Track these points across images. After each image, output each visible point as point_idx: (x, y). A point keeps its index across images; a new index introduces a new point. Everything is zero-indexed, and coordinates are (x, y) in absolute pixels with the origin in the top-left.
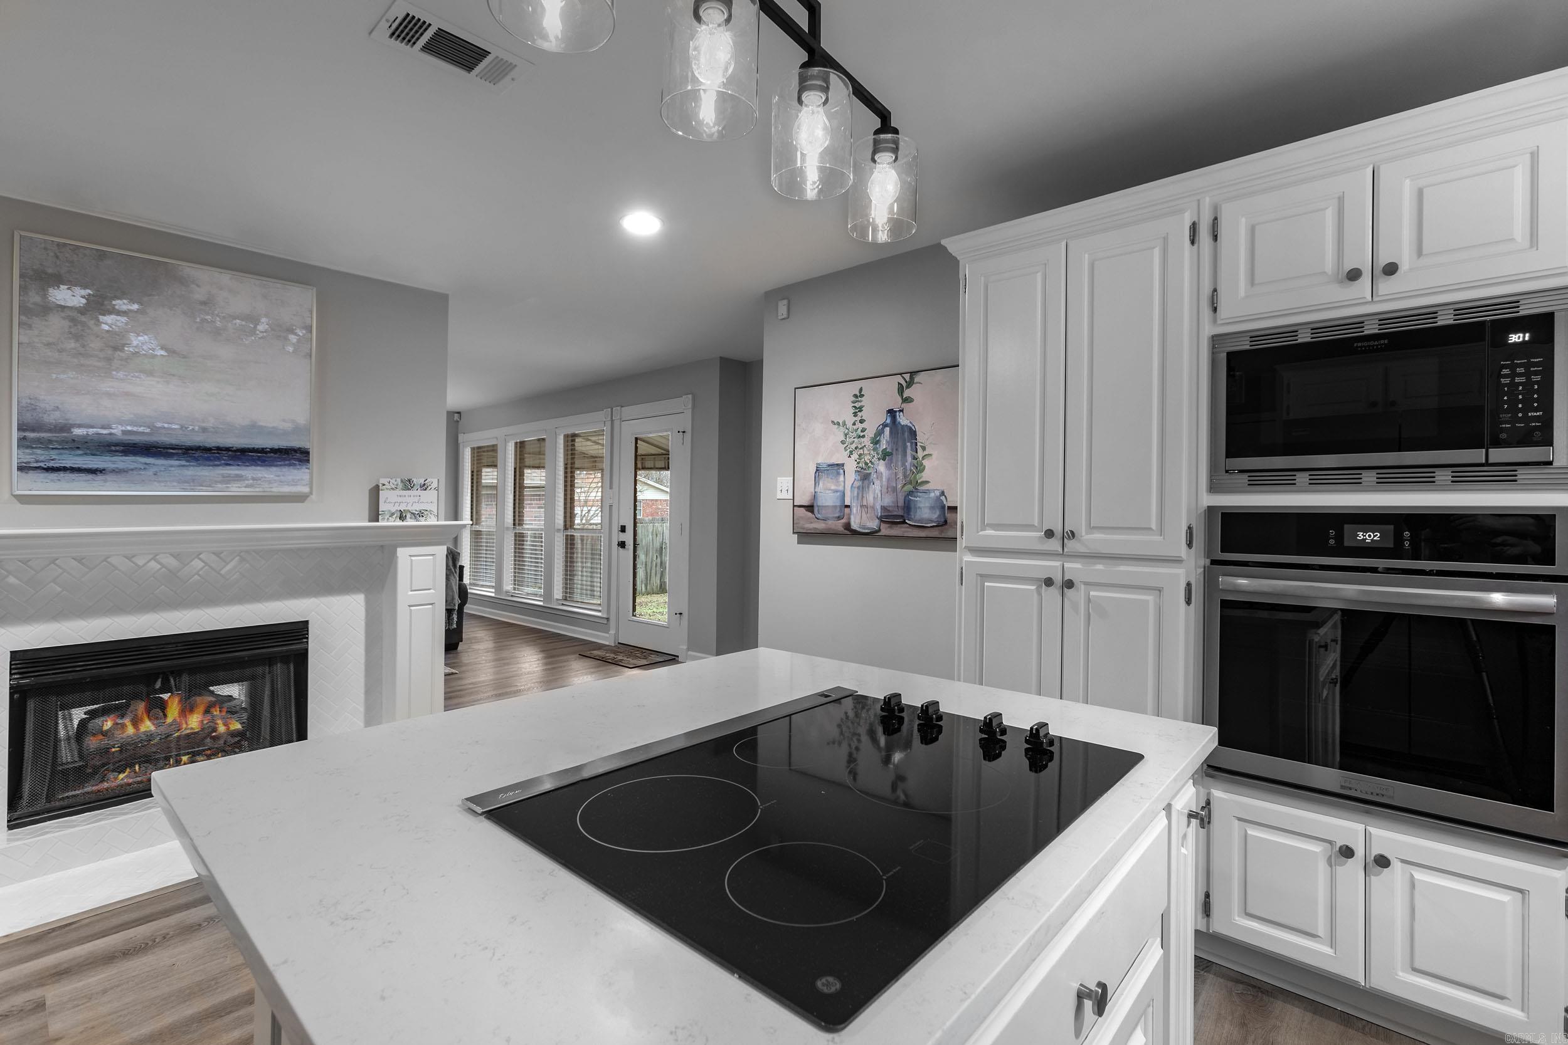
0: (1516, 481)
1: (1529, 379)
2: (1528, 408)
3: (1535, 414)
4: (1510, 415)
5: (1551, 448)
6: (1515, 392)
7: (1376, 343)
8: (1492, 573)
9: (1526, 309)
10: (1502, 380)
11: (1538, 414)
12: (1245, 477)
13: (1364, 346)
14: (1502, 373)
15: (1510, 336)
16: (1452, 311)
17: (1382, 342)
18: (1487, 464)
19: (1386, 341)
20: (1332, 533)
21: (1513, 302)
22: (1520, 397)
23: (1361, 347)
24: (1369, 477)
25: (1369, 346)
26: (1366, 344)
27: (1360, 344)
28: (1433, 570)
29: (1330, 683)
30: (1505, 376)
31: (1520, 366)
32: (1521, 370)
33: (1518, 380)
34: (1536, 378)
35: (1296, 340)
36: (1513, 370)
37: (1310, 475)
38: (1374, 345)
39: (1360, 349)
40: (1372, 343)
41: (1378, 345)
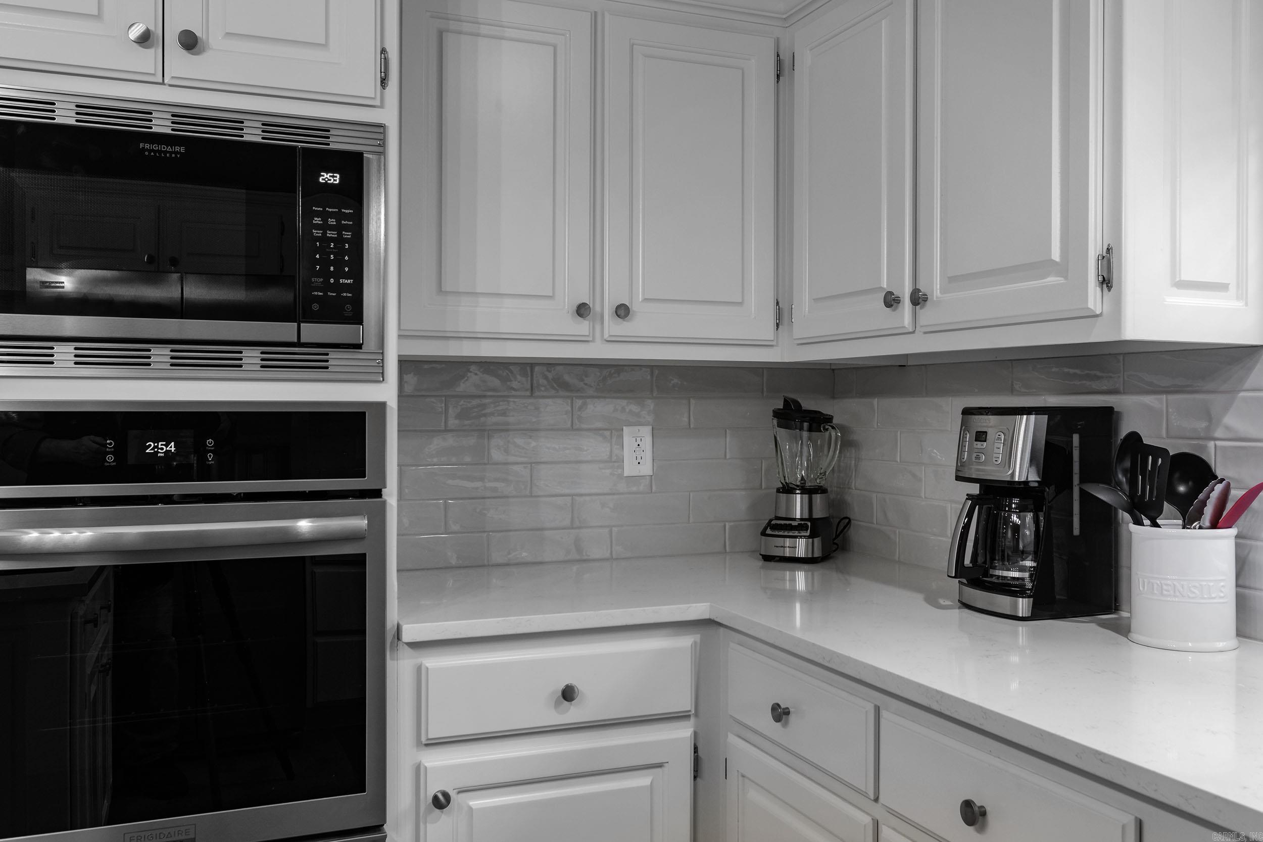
0: (327, 368)
1: (340, 234)
2: (339, 274)
3: (346, 281)
4: (322, 280)
5: (361, 327)
6: (327, 250)
7: (169, 149)
8: (305, 492)
9: (337, 143)
10: (314, 231)
11: (349, 281)
13: (153, 150)
14: (314, 222)
15: (322, 174)
16: (259, 125)
17: (177, 149)
18: (299, 344)
19: (182, 149)
20: (111, 444)
21: (322, 130)
22: (332, 257)
23: (150, 151)
24: (160, 355)
25: (160, 152)
26: (155, 147)
27: (147, 146)
28: (240, 493)
29: (100, 672)
30: (317, 227)
31: (331, 215)
32: (332, 222)
33: (330, 234)
34: (347, 235)
35: (54, 119)
36: (325, 220)
37: (76, 349)
38: (166, 152)
39: (147, 153)
40: (164, 148)
41: (171, 153)
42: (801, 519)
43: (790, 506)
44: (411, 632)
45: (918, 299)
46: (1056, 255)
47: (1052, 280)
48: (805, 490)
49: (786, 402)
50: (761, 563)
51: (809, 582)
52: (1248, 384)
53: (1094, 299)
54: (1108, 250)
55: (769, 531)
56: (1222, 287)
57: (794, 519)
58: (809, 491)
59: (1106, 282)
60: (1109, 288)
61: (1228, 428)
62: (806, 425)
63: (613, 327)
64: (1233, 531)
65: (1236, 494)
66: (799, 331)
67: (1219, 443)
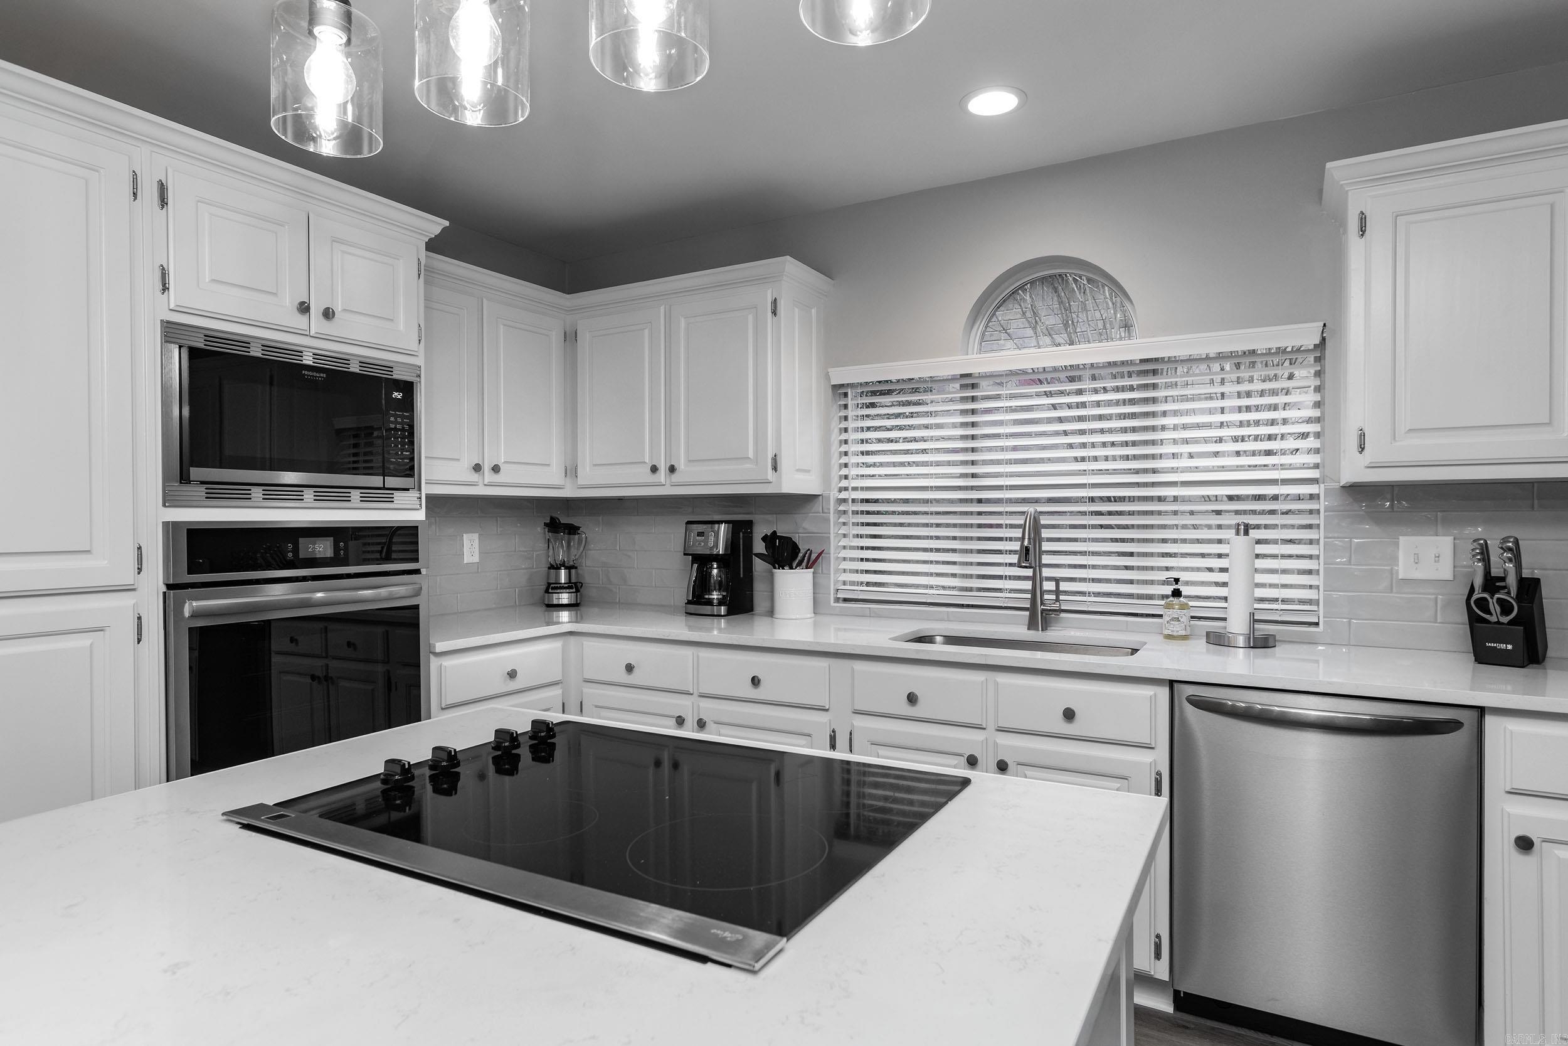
0: (393, 502)
1: (403, 427)
2: (403, 450)
3: (406, 454)
4: (394, 453)
5: (412, 478)
6: (397, 436)
7: (318, 375)
9: (400, 376)
10: (390, 425)
11: (408, 453)
12: (202, 489)
13: (310, 375)
14: (391, 419)
15: (393, 392)
16: (358, 363)
17: (322, 375)
18: (384, 488)
19: (324, 375)
20: (290, 546)
21: (390, 367)
22: (400, 440)
23: (308, 376)
24: (309, 494)
25: (313, 376)
26: (310, 373)
27: (306, 372)
30: (392, 422)
31: (399, 416)
32: (399, 420)
33: (398, 426)
34: (406, 427)
35: (249, 352)
36: (396, 419)
37: (263, 490)
38: (316, 377)
39: (306, 377)
40: (315, 374)
41: (319, 377)
42: (565, 583)
43: (558, 576)
44: (440, 647)
45: (672, 469)
46: (751, 455)
47: (748, 466)
48: (566, 568)
49: (552, 519)
50: (544, 608)
51: (570, 616)
52: (813, 511)
53: (770, 474)
54: (775, 456)
55: (550, 591)
56: (809, 471)
57: (561, 584)
58: (569, 568)
59: (775, 469)
60: (776, 471)
61: (804, 528)
62: (566, 531)
63: (489, 477)
64: (812, 570)
65: (814, 556)
66: (581, 481)
67: (800, 535)
